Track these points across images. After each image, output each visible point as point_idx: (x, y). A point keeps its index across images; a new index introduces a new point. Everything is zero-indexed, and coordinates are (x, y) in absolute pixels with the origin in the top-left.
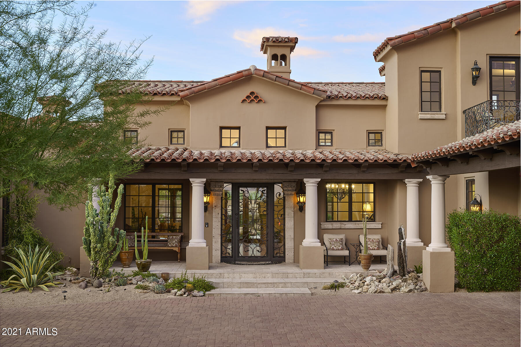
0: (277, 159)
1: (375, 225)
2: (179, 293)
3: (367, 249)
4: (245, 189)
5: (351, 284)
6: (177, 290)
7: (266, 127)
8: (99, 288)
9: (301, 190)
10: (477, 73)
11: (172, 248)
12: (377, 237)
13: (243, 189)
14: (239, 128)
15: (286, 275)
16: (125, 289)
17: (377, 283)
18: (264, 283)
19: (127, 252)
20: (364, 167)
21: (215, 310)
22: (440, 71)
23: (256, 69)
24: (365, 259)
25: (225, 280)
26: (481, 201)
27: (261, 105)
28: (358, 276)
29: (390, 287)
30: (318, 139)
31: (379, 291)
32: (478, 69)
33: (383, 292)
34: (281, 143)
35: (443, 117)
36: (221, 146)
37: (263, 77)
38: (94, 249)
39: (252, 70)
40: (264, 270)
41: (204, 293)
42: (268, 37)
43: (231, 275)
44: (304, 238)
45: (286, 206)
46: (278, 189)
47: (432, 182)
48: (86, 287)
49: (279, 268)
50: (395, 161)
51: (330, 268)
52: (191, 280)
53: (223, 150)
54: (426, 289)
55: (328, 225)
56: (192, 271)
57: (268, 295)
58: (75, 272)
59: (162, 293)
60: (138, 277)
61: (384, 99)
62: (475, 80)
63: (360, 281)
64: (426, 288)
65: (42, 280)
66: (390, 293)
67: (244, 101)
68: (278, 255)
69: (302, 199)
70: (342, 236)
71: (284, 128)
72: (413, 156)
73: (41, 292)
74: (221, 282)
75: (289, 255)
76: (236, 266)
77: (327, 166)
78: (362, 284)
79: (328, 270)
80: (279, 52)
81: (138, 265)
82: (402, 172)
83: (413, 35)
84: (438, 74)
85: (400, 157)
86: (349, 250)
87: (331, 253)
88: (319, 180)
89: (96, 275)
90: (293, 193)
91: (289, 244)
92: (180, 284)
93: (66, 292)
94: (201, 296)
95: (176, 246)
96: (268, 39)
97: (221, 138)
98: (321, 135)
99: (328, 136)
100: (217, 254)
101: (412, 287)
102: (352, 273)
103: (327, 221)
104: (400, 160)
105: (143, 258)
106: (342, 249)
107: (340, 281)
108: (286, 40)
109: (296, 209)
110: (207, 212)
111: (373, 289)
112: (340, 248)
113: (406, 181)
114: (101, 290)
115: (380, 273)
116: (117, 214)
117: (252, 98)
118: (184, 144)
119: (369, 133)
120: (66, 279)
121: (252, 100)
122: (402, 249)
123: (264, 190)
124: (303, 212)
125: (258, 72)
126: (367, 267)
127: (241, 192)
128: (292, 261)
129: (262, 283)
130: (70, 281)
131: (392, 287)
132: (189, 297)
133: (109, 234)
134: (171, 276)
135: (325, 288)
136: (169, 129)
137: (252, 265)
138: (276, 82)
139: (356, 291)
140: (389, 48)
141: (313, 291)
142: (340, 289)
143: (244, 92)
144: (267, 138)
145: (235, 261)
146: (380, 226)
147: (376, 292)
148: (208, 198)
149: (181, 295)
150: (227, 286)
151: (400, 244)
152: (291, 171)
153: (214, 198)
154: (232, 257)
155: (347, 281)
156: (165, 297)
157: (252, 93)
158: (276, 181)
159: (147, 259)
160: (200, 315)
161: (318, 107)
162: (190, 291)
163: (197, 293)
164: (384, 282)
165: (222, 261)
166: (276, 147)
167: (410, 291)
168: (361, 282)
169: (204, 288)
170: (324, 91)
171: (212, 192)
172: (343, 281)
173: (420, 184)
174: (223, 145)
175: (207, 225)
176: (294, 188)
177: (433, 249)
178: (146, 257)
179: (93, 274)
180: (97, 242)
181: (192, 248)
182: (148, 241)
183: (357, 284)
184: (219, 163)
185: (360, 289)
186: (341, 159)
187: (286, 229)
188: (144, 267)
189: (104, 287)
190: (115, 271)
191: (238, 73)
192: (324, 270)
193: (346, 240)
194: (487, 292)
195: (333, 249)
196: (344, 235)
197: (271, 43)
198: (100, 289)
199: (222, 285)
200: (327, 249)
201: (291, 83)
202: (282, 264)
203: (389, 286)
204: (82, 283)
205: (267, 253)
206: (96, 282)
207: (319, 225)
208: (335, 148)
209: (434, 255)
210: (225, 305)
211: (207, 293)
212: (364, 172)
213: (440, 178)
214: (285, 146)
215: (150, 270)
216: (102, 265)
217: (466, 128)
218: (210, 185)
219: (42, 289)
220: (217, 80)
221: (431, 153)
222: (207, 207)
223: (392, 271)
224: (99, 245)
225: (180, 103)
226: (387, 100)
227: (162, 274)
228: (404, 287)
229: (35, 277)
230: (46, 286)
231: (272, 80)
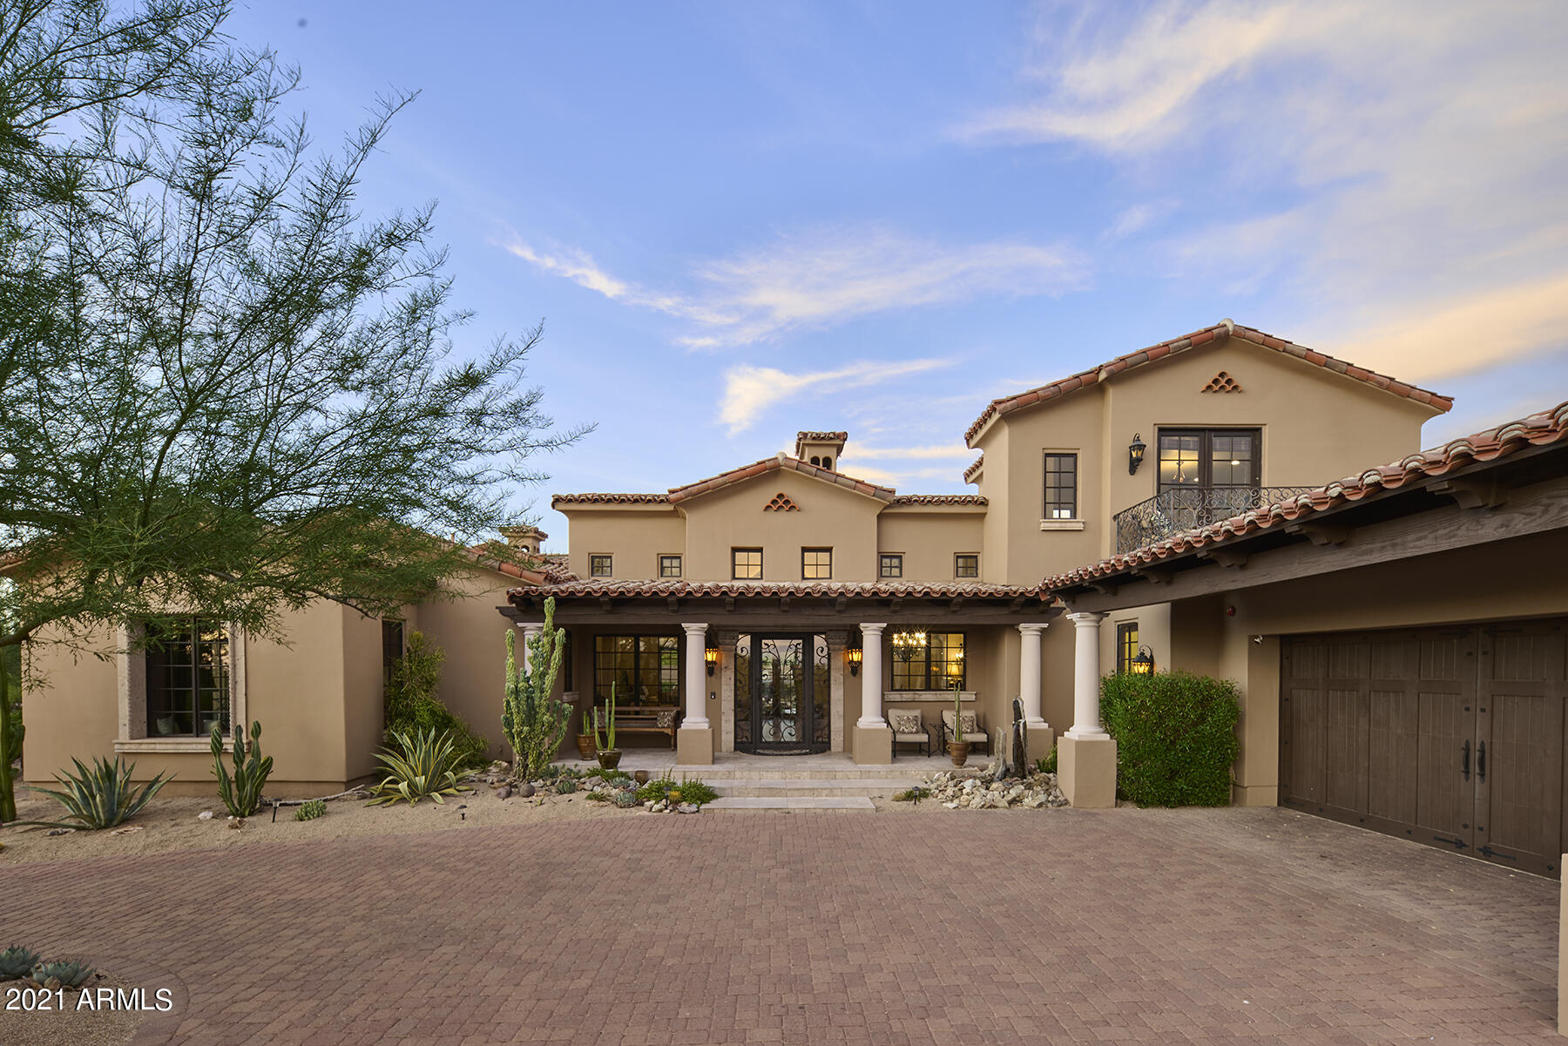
0: (819, 592)
1: (965, 696)
2: (657, 807)
3: (960, 733)
4: (770, 642)
5: (940, 791)
6: (654, 802)
7: (802, 548)
8: (528, 797)
9: (856, 642)
10: (1140, 453)
11: (662, 730)
12: (969, 714)
13: (766, 641)
14: (760, 550)
15: (833, 775)
16: (570, 800)
17: (984, 791)
18: (798, 789)
19: (588, 737)
20: (957, 604)
21: (708, 844)
22: (1076, 454)
23: (786, 458)
24: (957, 749)
25: (736, 783)
26: (1151, 656)
27: (793, 514)
28: (948, 775)
29: (1005, 798)
30: (881, 567)
31: (988, 805)
32: (1142, 447)
33: (995, 807)
34: (824, 572)
35: (1080, 526)
36: (734, 578)
37: (797, 469)
38: (519, 735)
39: (780, 458)
40: (799, 765)
41: (698, 808)
42: (806, 432)
43: (746, 774)
44: (861, 716)
45: (832, 667)
46: (819, 641)
47: (1078, 624)
48: (509, 794)
49: (821, 762)
50: (1006, 593)
51: (899, 761)
52: (679, 783)
53: (737, 584)
54: (1066, 802)
55: (895, 696)
56: (685, 766)
57: (803, 812)
58: (506, 768)
59: (629, 806)
60: (595, 779)
61: (982, 503)
62: (1134, 465)
63: (955, 786)
64: (1066, 800)
65: (437, 784)
66: (1006, 808)
67: (768, 508)
68: (820, 739)
69: (856, 657)
70: (917, 713)
71: (829, 550)
72: (1046, 581)
73: (431, 805)
74: (727, 786)
75: (837, 740)
76: (757, 757)
77: (897, 603)
78: (959, 793)
79: (897, 765)
80: (821, 453)
81: (600, 758)
82: (1015, 612)
83: (1035, 394)
84: (1072, 459)
85: (1014, 589)
86: (928, 733)
87: (900, 738)
88: (885, 625)
89: (524, 776)
90: (843, 647)
91: (837, 723)
92: (660, 792)
93: (465, 807)
94: (694, 813)
95: (668, 727)
96: (805, 435)
97: (734, 565)
98: (885, 560)
99: (895, 562)
100: (728, 738)
101: (1042, 798)
102: (938, 772)
103: (892, 690)
104: (1015, 592)
105: (607, 747)
106: (917, 732)
107: (922, 786)
108: (831, 435)
109: (846, 671)
110: (714, 676)
111: (977, 801)
112: (914, 730)
113: (1022, 626)
114: (531, 802)
115: (982, 771)
116: (555, 678)
117: (781, 503)
118: (680, 576)
119: (958, 557)
120: (485, 781)
121: (781, 507)
122: (1022, 734)
123: (799, 644)
124: (857, 675)
125: (789, 463)
126: (960, 762)
127: (763, 645)
128: (840, 749)
129: (794, 789)
130: (492, 783)
131: (1009, 798)
132: (672, 813)
133: (543, 710)
134: (651, 775)
135: (897, 799)
136: (658, 554)
137: (781, 755)
138: (816, 478)
139: (950, 805)
140: (996, 416)
141: (878, 804)
142: (923, 800)
143: (769, 493)
144: (803, 565)
145: (756, 748)
146: (973, 698)
147: (983, 806)
148: (715, 655)
149: (661, 811)
150: (737, 794)
151: (1018, 726)
152: (839, 612)
153: (724, 655)
154: (751, 743)
155: (933, 786)
156: (633, 815)
157: (780, 496)
158: (816, 629)
159: (615, 747)
160: (679, 858)
161: (880, 517)
162: (676, 803)
163: (687, 808)
164: (996, 789)
165: (735, 749)
166: (817, 578)
167: (1040, 805)
168: (957, 789)
169: (698, 799)
170: (890, 492)
171: (720, 646)
172: (925, 786)
173: (1043, 631)
174: (736, 576)
175: (712, 695)
176: (844, 641)
177: (1079, 736)
178: (612, 746)
179: (520, 775)
180: (523, 724)
181: (686, 731)
182: (616, 719)
183: (950, 792)
184: (728, 599)
185: (956, 802)
186: (920, 592)
187: (832, 702)
188: (610, 762)
189: (537, 796)
190: (566, 767)
191: (759, 464)
192: (891, 765)
193: (923, 717)
194: (1171, 807)
195: (903, 732)
196: (919, 711)
197: (809, 441)
198: (530, 799)
199: (729, 791)
200: (894, 732)
201: (839, 479)
202: (826, 753)
203: (1003, 796)
204: (501, 790)
205: (803, 737)
206: (524, 787)
207: (883, 695)
208: (906, 579)
209: (1082, 746)
210: (730, 832)
211: (704, 806)
212: (954, 612)
213: (1093, 617)
214: (831, 578)
215: (619, 765)
216: (533, 761)
217: (1119, 542)
218: (717, 635)
219: (434, 801)
220: (726, 475)
221: (1090, 569)
222: (711, 669)
223: (1004, 769)
224: (526, 729)
225: (674, 514)
226: (987, 505)
227: (637, 772)
228: (1030, 799)
229: (421, 780)
230: (440, 794)
231: (811, 474)
